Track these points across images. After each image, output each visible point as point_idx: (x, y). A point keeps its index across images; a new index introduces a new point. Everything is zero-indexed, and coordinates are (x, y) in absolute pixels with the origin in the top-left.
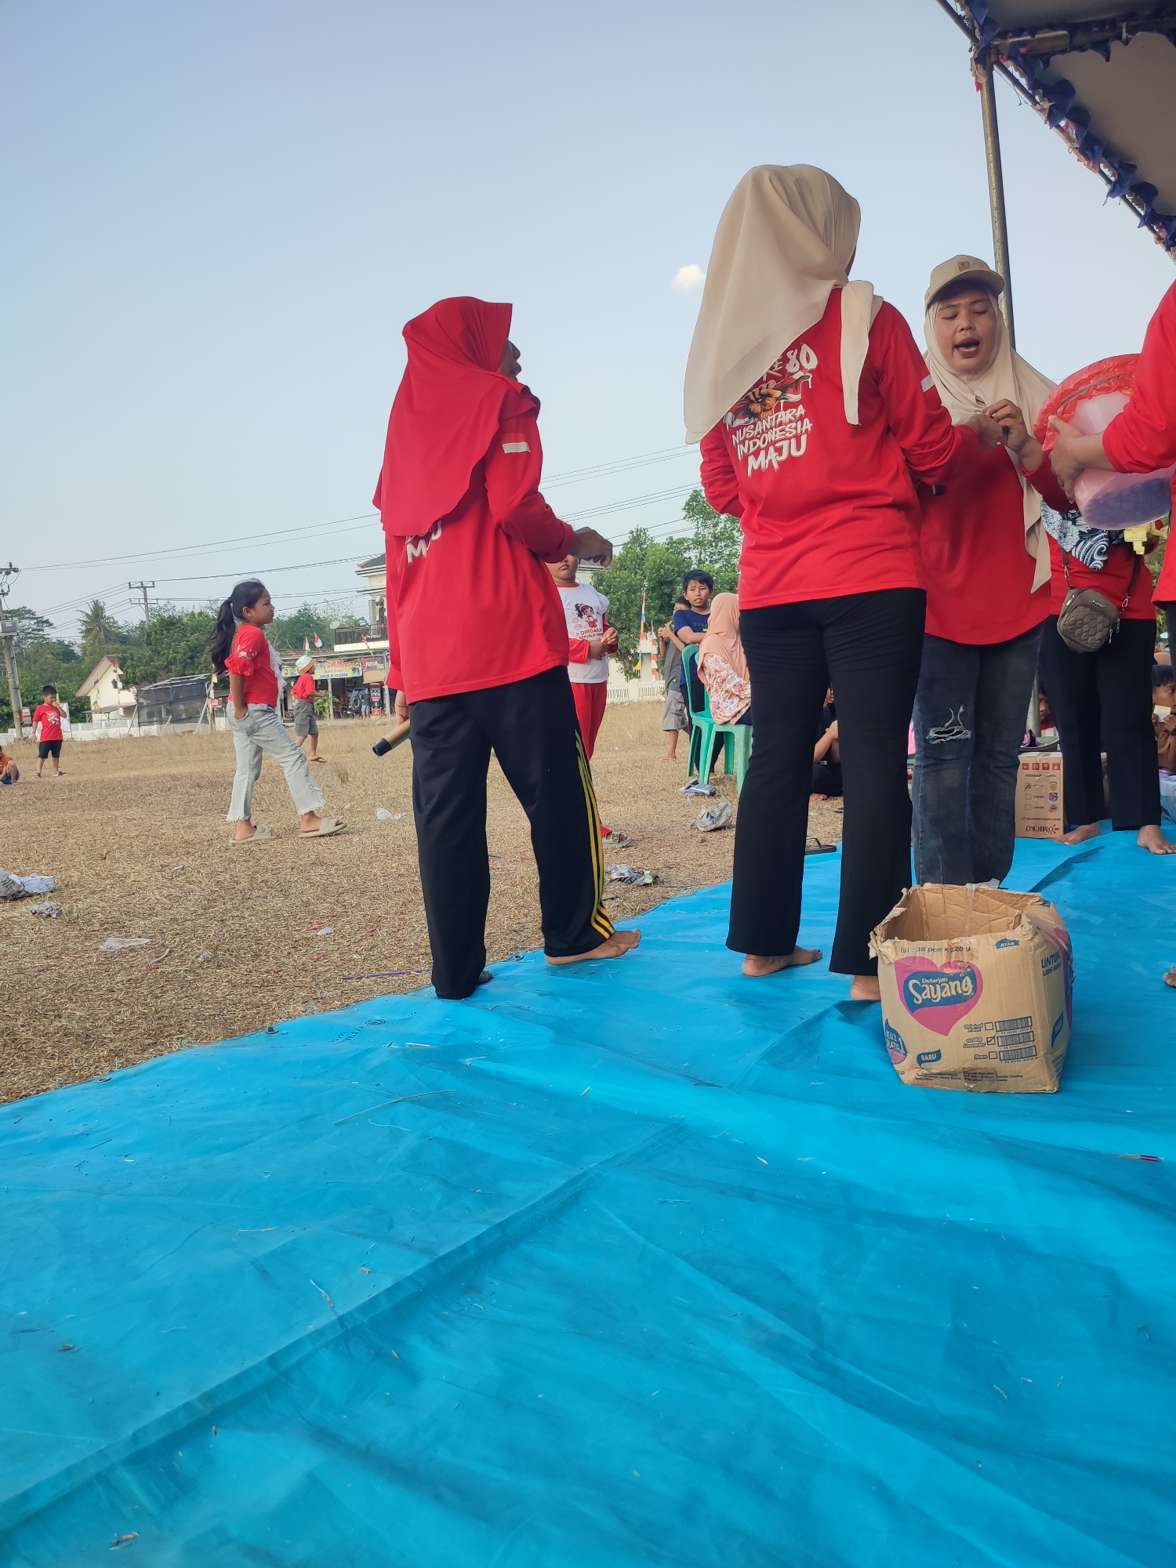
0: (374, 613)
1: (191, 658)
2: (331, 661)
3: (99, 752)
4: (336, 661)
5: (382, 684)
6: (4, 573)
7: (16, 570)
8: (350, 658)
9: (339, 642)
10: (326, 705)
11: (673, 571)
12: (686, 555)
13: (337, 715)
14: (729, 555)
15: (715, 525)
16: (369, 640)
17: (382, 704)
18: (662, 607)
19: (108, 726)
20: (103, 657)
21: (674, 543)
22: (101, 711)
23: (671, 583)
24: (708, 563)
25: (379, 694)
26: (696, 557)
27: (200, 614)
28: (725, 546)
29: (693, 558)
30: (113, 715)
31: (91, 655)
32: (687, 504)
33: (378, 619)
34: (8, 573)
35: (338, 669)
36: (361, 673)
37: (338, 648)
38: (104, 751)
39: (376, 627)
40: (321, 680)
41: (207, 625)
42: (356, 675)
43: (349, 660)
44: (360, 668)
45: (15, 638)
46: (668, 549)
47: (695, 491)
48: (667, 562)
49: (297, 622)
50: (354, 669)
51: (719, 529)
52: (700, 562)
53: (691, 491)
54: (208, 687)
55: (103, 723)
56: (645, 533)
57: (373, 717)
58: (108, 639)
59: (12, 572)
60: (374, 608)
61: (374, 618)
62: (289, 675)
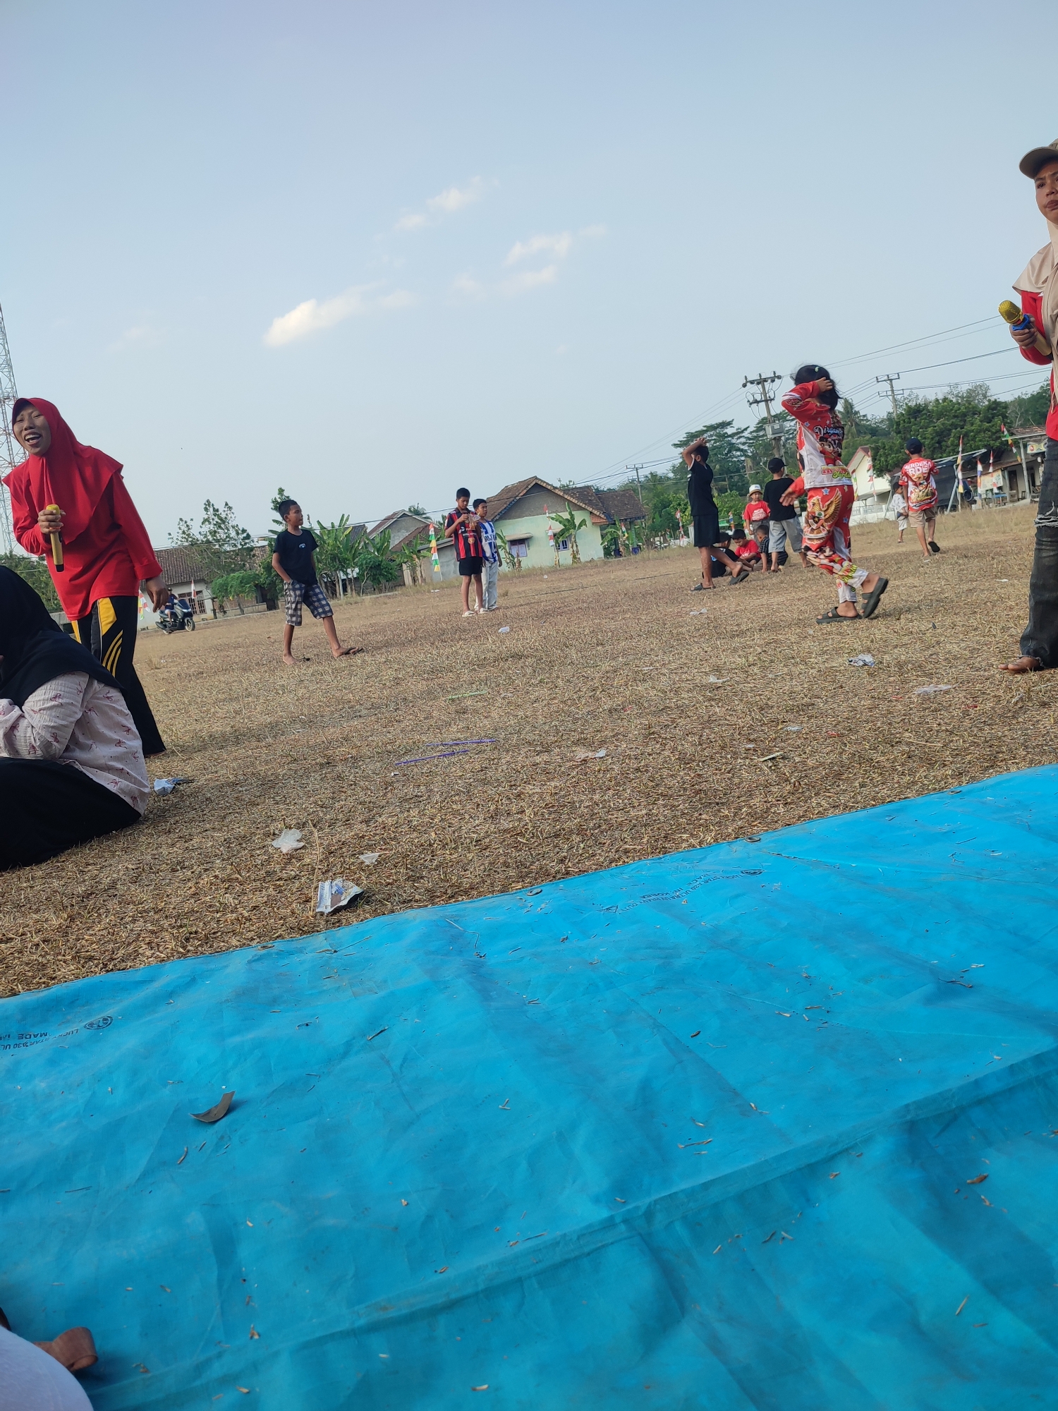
1: (939, 442)
3: (863, 534)
6: (769, 381)
7: (779, 377)
19: (866, 512)
20: (857, 449)
22: (859, 498)
27: (945, 399)
30: (869, 501)
31: (846, 448)
34: (773, 381)
38: (868, 533)
41: (952, 410)
45: (783, 438)
54: (957, 468)
55: (861, 509)
58: (859, 432)
59: (776, 379)
62: (1035, 451)
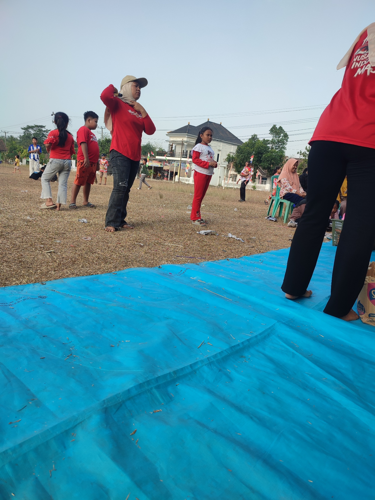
0: (169, 148)
2: (154, 161)
4: (156, 161)
5: (168, 170)
8: (160, 161)
9: (158, 155)
10: (151, 174)
11: (263, 150)
12: (268, 145)
13: (154, 178)
14: (282, 147)
15: (279, 137)
16: (167, 156)
17: (167, 177)
18: (258, 160)
21: (265, 141)
23: (262, 154)
24: (274, 149)
25: (167, 173)
26: (271, 146)
28: (281, 144)
29: (270, 147)
32: (271, 129)
33: (170, 150)
35: (156, 164)
36: (163, 166)
37: (157, 157)
39: (169, 153)
40: (151, 166)
42: (161, 166)
43: (160, 162)
44: (163, 165)
46: (263, 143)
47: (274, 125)
48: (262, 147)
49: (146, 147)
50: (161, 165)
51: (280, 139)
52: (272, 148)
53: (273, 125)
56: (256, 136)
57: (164, 180)
60: (170, 147)
61: (169, 150)
